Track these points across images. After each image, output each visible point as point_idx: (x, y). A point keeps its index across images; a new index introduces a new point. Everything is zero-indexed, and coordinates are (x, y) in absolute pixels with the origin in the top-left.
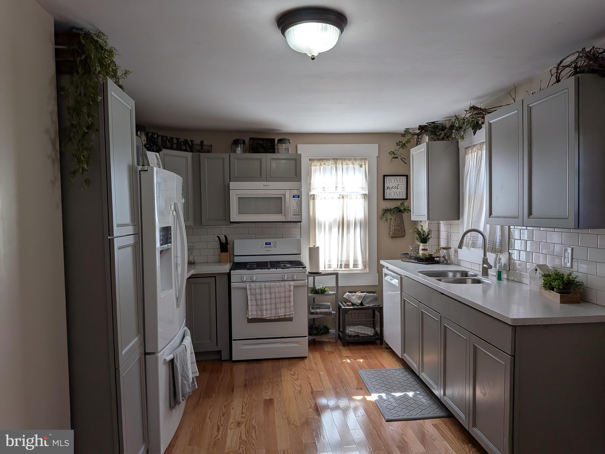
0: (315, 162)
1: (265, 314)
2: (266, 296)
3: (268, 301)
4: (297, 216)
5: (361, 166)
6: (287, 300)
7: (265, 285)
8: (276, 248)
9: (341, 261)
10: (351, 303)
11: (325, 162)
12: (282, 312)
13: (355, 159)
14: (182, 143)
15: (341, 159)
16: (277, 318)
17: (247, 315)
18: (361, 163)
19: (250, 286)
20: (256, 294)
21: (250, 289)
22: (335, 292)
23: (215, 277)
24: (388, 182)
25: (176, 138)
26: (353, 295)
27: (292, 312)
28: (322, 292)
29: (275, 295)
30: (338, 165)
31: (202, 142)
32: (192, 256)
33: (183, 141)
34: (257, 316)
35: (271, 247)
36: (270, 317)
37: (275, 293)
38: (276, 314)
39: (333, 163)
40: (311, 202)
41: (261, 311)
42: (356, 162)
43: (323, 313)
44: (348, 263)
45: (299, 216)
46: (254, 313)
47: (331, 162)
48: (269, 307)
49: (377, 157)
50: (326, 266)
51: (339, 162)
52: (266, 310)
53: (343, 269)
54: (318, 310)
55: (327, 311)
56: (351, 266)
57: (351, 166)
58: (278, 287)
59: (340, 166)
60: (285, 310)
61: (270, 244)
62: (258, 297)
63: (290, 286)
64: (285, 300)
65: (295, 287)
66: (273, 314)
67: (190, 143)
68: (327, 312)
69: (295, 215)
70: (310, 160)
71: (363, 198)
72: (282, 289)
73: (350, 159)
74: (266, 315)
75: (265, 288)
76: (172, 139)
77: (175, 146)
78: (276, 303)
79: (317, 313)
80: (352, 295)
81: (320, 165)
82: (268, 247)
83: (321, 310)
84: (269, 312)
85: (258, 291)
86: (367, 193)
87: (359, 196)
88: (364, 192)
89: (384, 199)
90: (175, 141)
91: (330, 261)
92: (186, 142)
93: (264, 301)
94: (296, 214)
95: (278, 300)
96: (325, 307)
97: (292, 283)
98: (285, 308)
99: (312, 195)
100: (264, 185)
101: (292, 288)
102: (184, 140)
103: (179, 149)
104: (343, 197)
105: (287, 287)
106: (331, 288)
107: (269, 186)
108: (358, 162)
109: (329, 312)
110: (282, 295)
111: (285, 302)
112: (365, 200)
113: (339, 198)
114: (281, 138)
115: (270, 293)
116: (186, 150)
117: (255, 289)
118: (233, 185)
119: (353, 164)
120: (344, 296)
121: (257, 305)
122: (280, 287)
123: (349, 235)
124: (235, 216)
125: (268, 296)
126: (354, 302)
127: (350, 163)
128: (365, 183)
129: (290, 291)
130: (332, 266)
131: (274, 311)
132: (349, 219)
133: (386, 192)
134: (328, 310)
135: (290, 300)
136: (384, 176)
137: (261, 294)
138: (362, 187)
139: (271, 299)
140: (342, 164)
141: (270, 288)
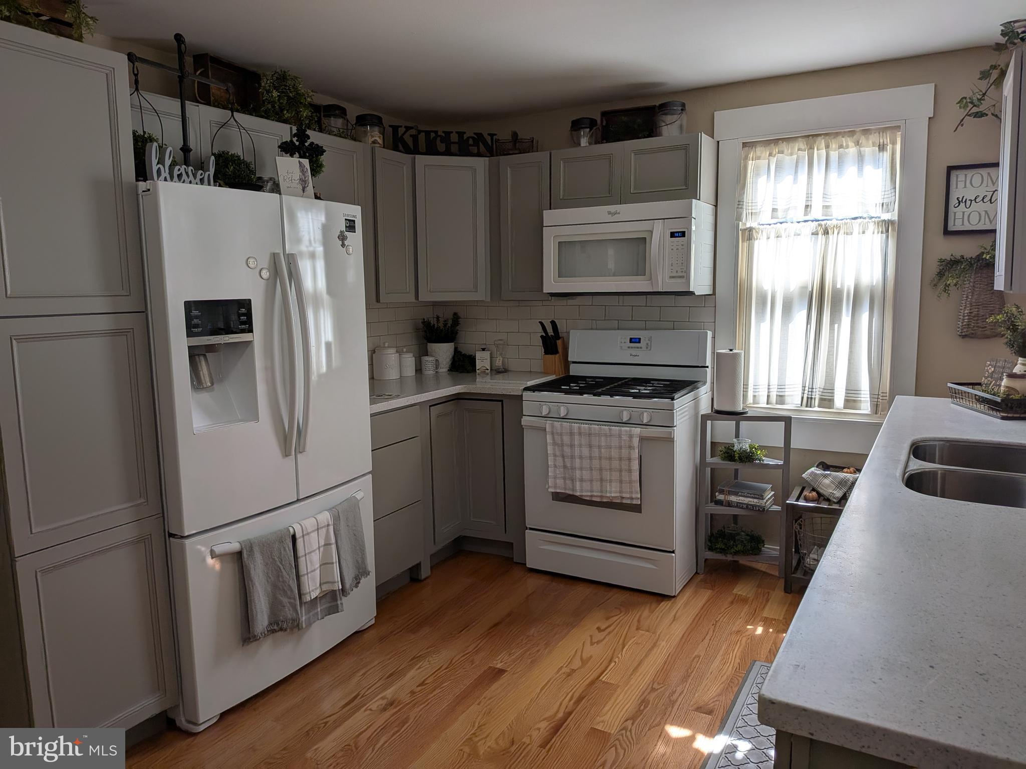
0: (759, 150)
1: (578, 487)
2: (581, 451)
3: (586, 463)
4: (679, 280)
5: (882, 148)
6: (624, 465)
7: (579, 428)
8: (650, 350)
9: (810, 390)
10: (818, 493)
11: (783, 146)
12: (613, 489)
13: (866, 132)
14: (471, 142)
15: (826, 134)
16: (605, 500)
17: (546, 486)
18: (881, 141)
19: (553, 426)
20: (562, 445)
21: (553, 433)
22: (781, 462)
23: (502, 401)
24: (961, 185)
25: (457, 132)
26: (825, 476)
27: (637, 493)
28: (747, 458)
29: (600, 452)
30: (817, 150)
31: (515, 135)
32: (501, 359)
33: (472, 138)
34: (565, 489)
35: (641, 348)
36: (591, 496)
37: (600, 447)
38: (601, 491)
39: (803, 147)
40: (743, 247)
41: (573, 480)
42: (867, 139)
43: (745, 506)
44: (830, 395)
45: (683, 280)
46: (560, 482)
47: (797, 145)
48: (586, 475)
49: (930, 118)
50: (773, 399)
51: (822, 142)
52: (581, 480)
53: (817, 409)
54: (733, 498)
55: (753, 503)
56: (839, 401)
57: (852, 150)
58: (606, 435)
59: (819, 153)
60: (621, 487)
61: (639, 342)
62: (567, 450)
63: (631, 436)
64: (620, 466)
65: (642, 439)
66: (596, 492)
67: (489, 139)
68: (756, 506)
69: (673, 277)
70: (745, 145)
71: (882, 232)
72: (615, 442)
73: (852, 133)
74: (581, 491)
75: (580, 434)
76: (448, 134)
77: (454, 148)
78: (601, 470)
79: (729, 504)
80: (822, 475)
81: (770, 155)
82: (635, 348)
83: (741, 498)
84: (586, 486)
85: (566, 439)
86: (896, 218)
87: (871, 227)
88: (886, 216)
89: (947, 232)
90: (454, 137)
91: (781, 387)
92: (479, 138)
93: (578, 460)
94: (677, 275)
95: (605, 464)
96: (751, 494)
97: (637, 431)
98: (621, 482)
99: (746, 229)
100: (609, 213)
101: (636, 442)
102: (475, 134)
103: (464, 152)
104: (826, 232)
105: (624, 437)
106: (771, 451)
107: (619, 213)
108: (874, 138)
109: (759, 506)
110: (614, 453)
111: (621, 471)
112: (887, 237)
113: (815, 234)
114: (663, 102)
115: (590, 446)
116: (479, 155)
117: (561, 434)
118: (550, 216)
119: (857, 143)
120: (804, 475)
121: (565, 467)
122: (611, 436)
123: (836, 326)
124: (552, 283)
125: (586, 452)
126: (824, 493)
127: (851, 144)
128: (890, 192)
129: (631, 447)
130: (787, 399)
131: (597, 486)
132: (839, 286)
133: (955, 213)
134: (756, 500)
135: (629, 466)
136: (950, 169)
137: (572, 446)
138: (883, 204)
139: (591, 458)
140: (827, 147)
141: (590, 435)
